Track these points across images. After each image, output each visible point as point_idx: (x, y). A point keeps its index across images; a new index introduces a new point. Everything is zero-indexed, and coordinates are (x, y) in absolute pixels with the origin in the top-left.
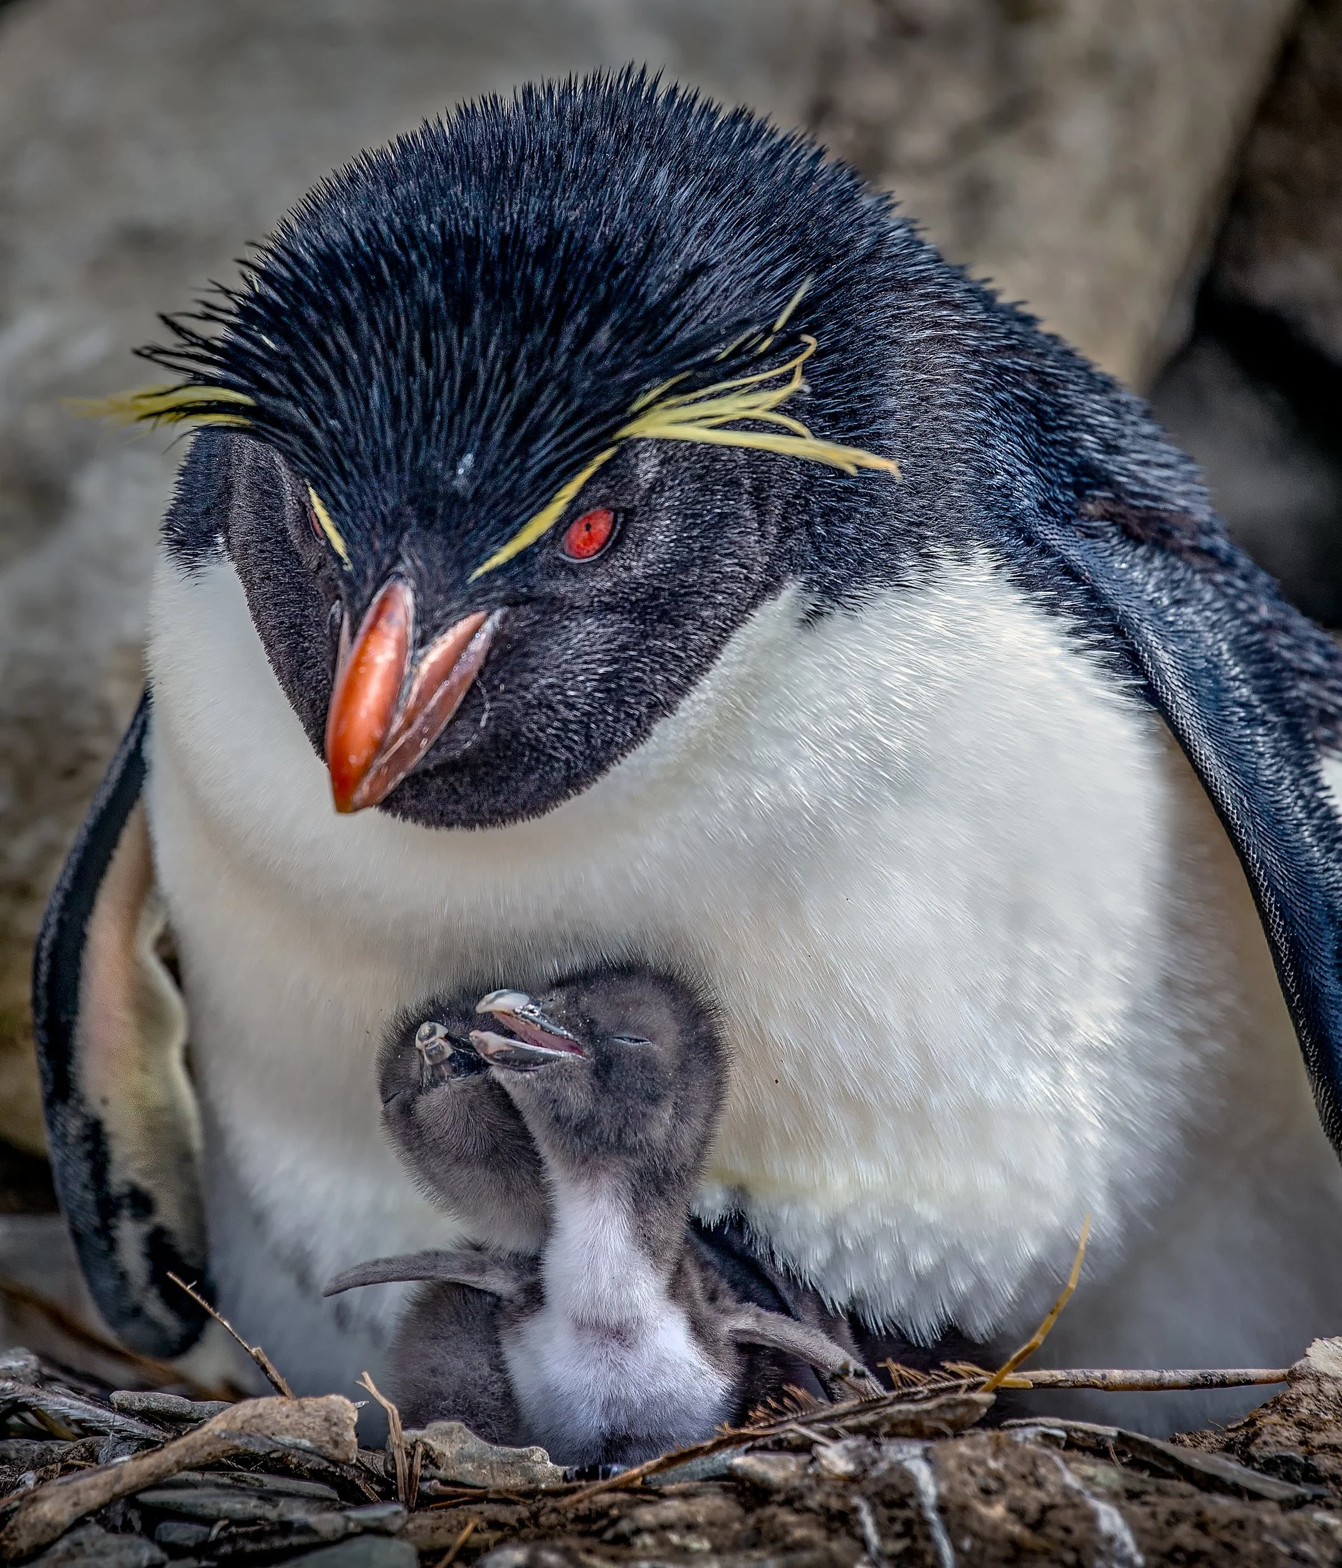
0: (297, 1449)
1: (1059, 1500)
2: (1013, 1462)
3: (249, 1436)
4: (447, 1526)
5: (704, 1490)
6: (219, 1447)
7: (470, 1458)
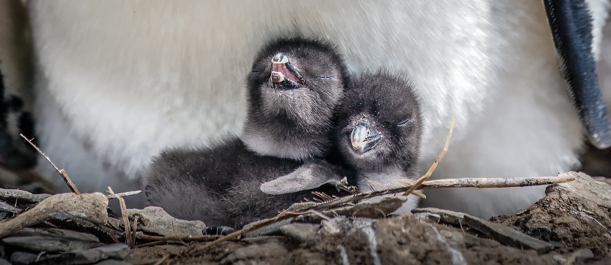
0: (80, 218)
1: (434, 248)
2: (414, 230)
3: (57, 211)
4: (149, 255)
5: (270, 240)
6: (42, 216)
7: (164, 223)
